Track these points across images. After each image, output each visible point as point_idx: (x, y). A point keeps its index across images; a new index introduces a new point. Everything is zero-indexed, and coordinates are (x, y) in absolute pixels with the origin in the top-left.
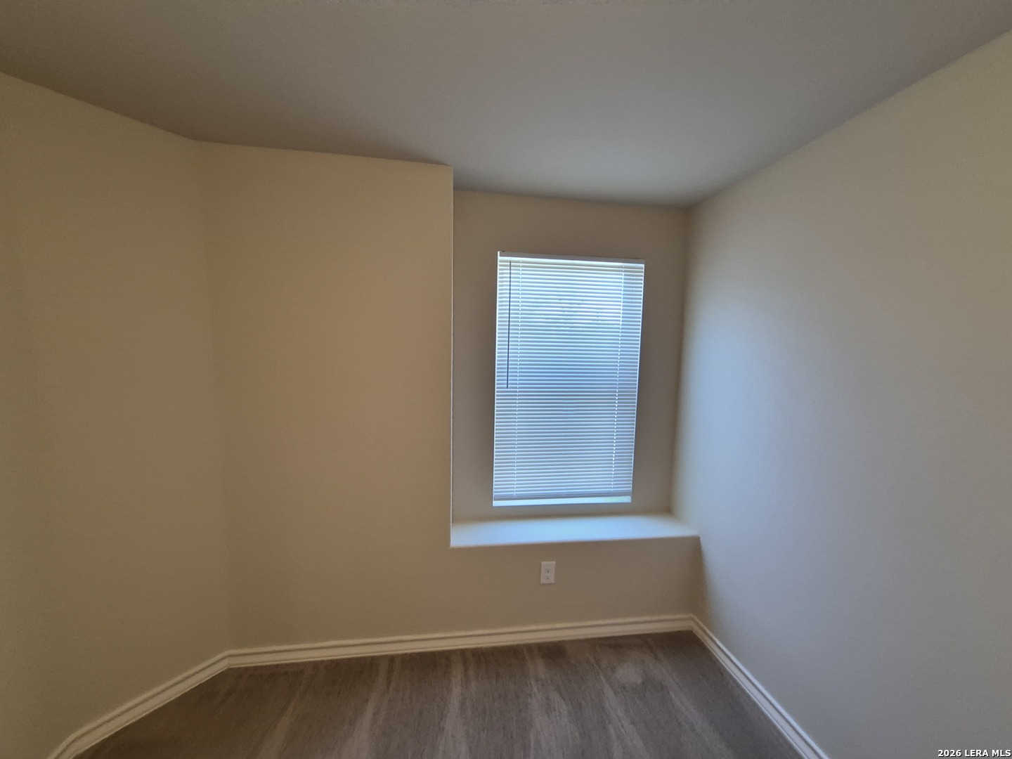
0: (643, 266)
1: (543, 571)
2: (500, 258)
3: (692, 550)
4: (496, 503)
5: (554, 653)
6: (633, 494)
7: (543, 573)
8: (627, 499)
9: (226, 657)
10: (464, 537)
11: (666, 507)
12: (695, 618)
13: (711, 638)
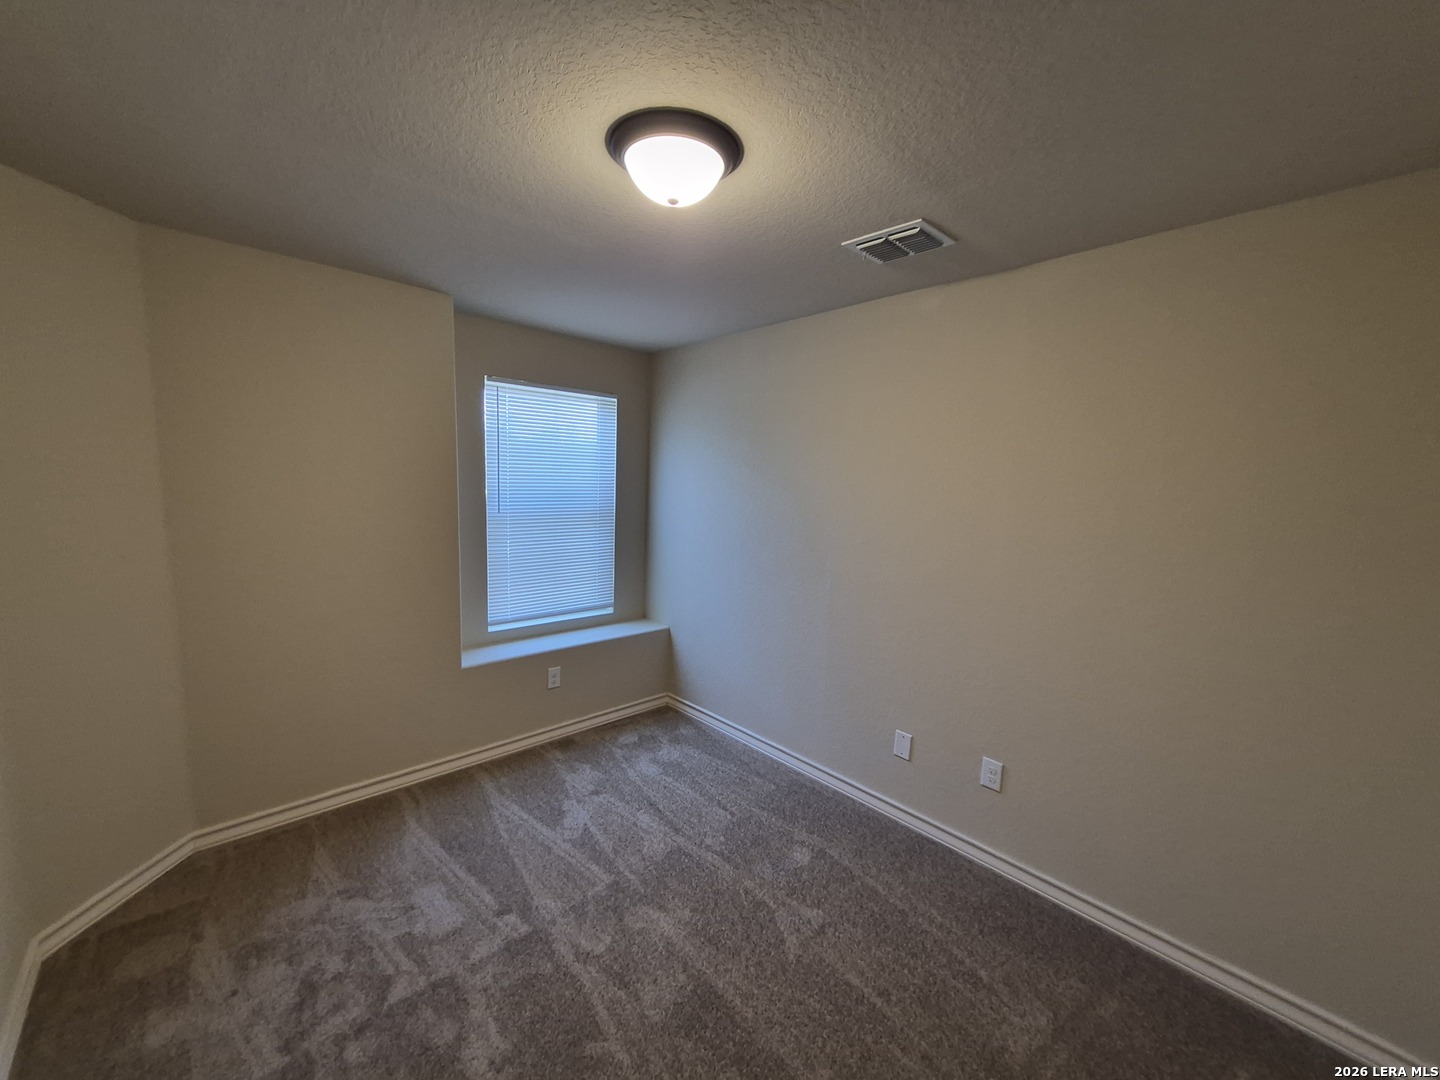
0: (616, 400)
1: (550, 677)
2: (486, 382)
3: (666, 638)
4: (491, 629)
5: (566, 744)
6: (615, 605)
7: (551, 680)
8: (610, 610)
9: (188, 841)
10: (471, 659)
11: (643, 615)
12: (670, 694)
13: (685, 704)
